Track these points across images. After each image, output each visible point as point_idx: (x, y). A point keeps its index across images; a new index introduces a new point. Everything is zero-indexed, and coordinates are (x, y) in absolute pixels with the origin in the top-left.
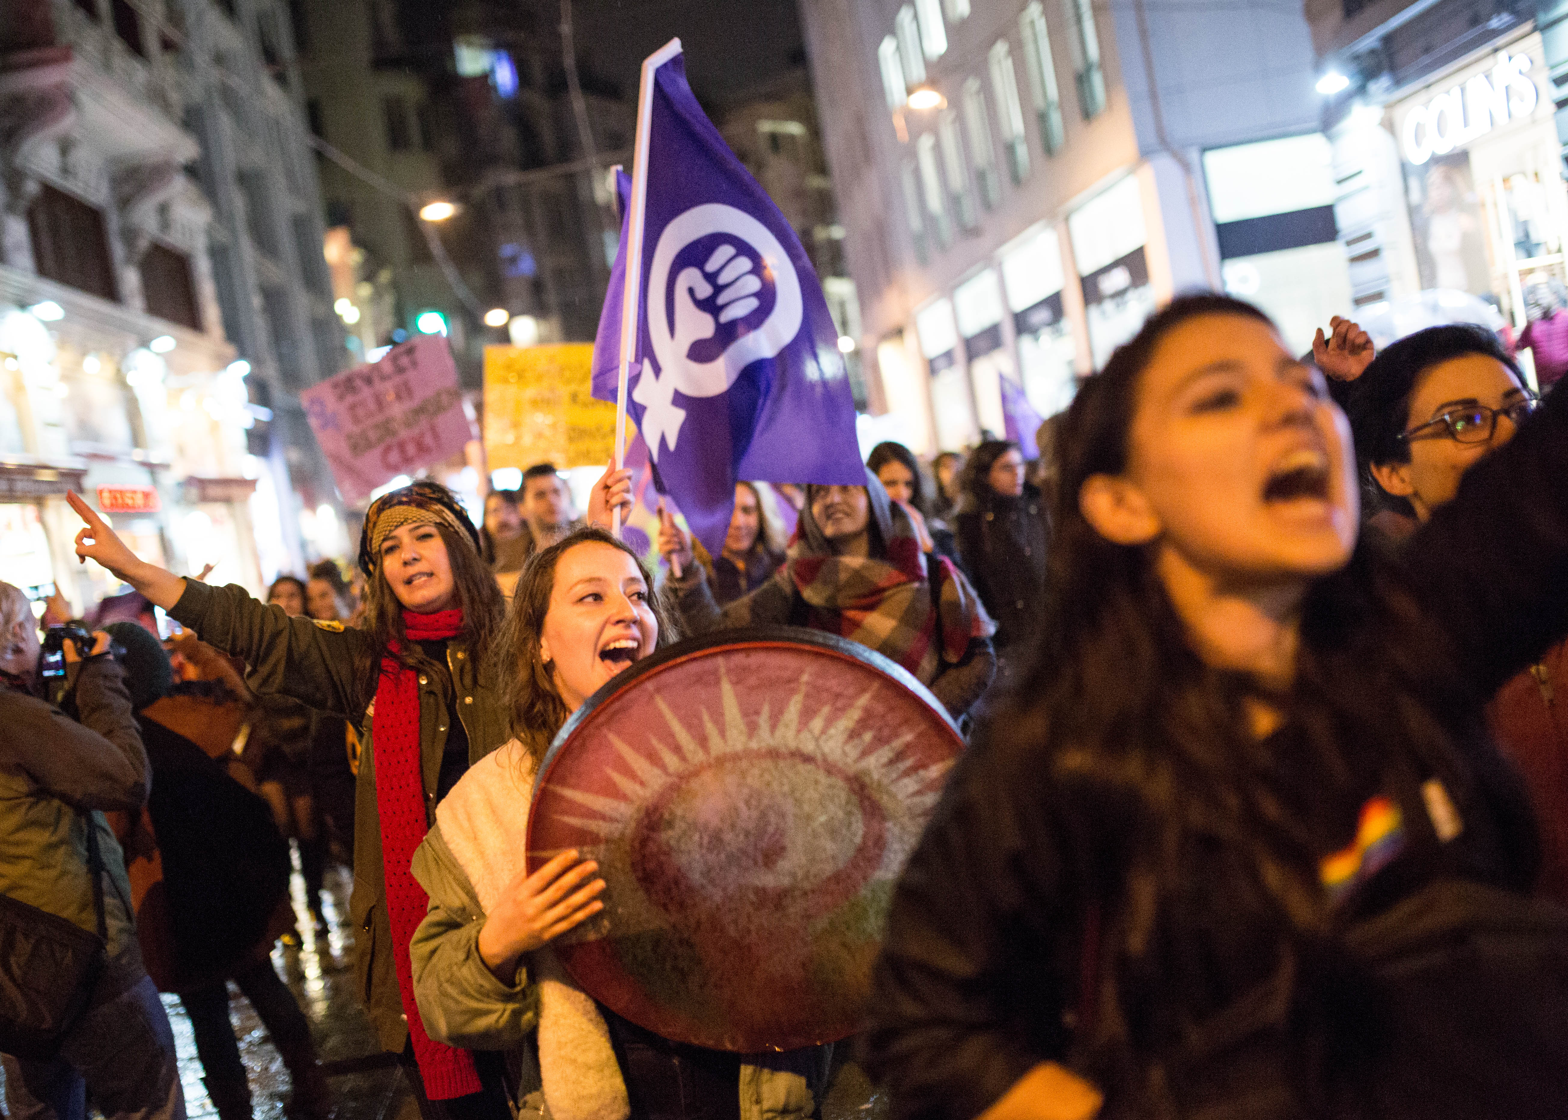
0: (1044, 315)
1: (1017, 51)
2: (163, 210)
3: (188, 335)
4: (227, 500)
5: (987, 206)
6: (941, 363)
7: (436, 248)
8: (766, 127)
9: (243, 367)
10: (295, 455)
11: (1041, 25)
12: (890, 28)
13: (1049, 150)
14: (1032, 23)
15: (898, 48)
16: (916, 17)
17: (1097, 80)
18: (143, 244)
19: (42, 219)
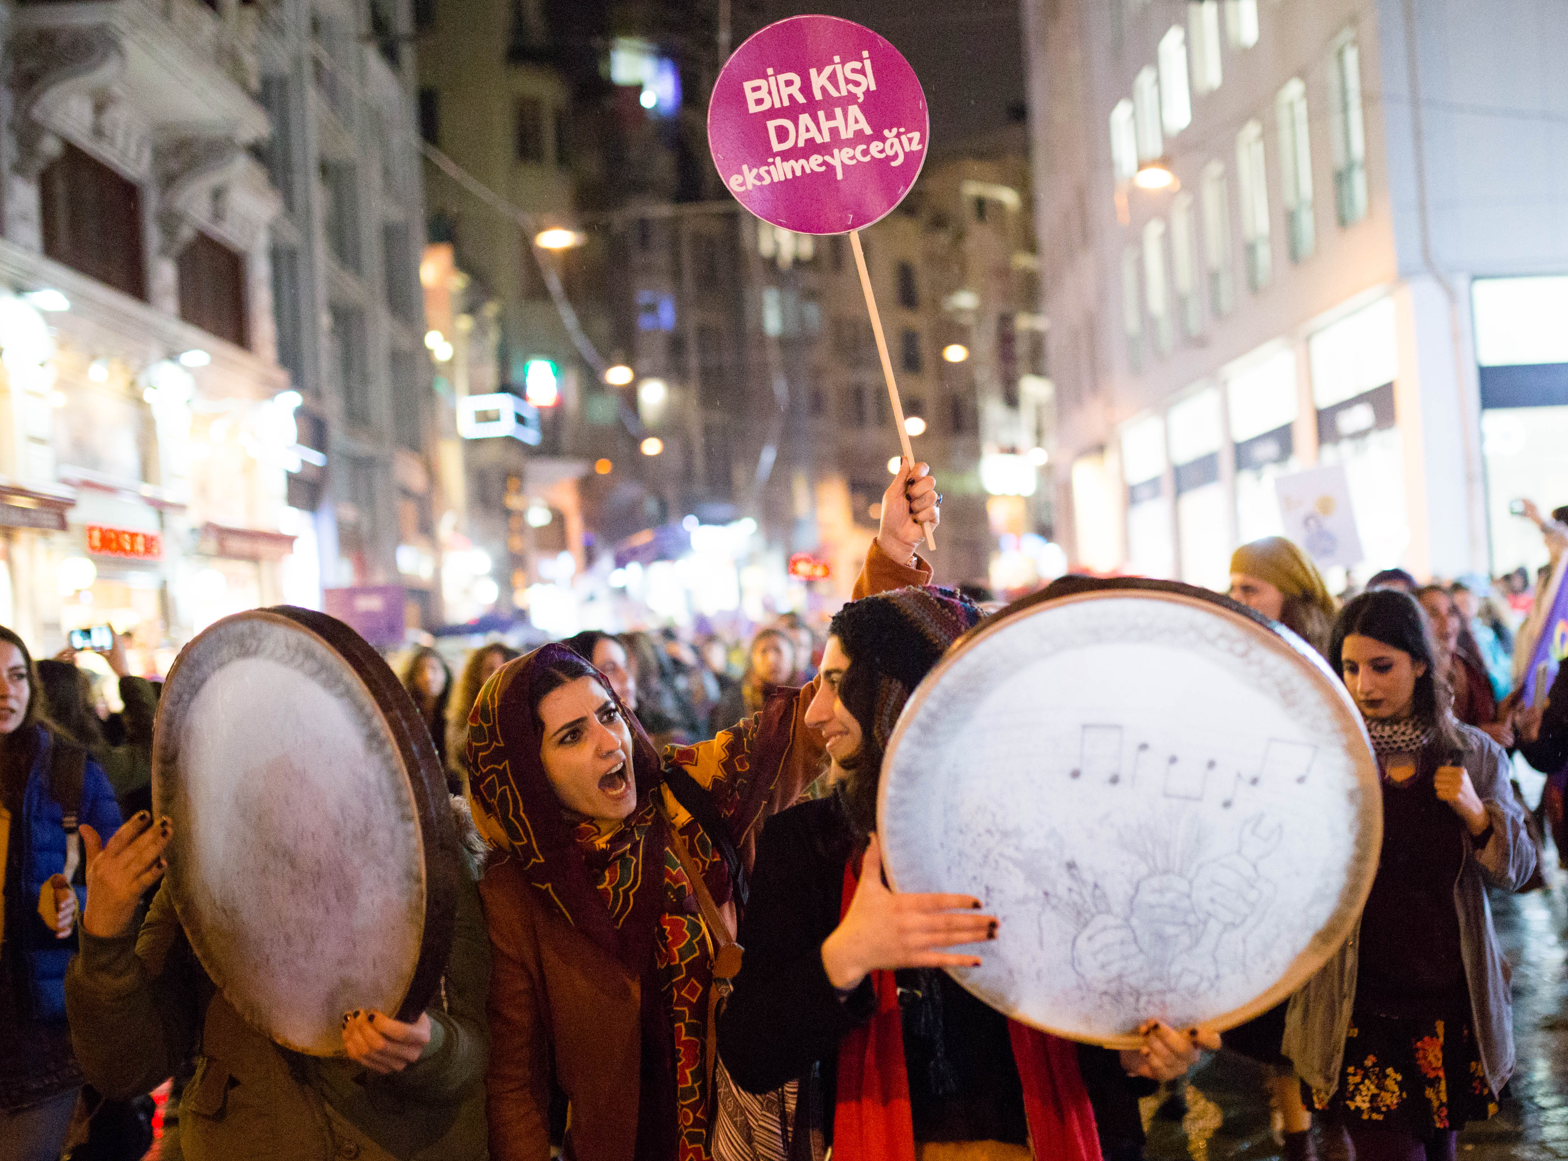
0: (1270, 449)
1: (1269, 135)
2: (218, 194)
3: (229, 351)
4: (254, 559)
5: (1217, 312)
6: (1144, 492)
7: (554, 284)
8: (972, 189)
9: (294, 399)
10: (349, 513)
11: (1301, 109)
12: (1127, 91)
13: (1294, 256)
14: (1291, 105)
15: (1134, 115)
16: (1158, 81)
17: (1359, 181)
18: (186, 233)
19: (60, 187)
